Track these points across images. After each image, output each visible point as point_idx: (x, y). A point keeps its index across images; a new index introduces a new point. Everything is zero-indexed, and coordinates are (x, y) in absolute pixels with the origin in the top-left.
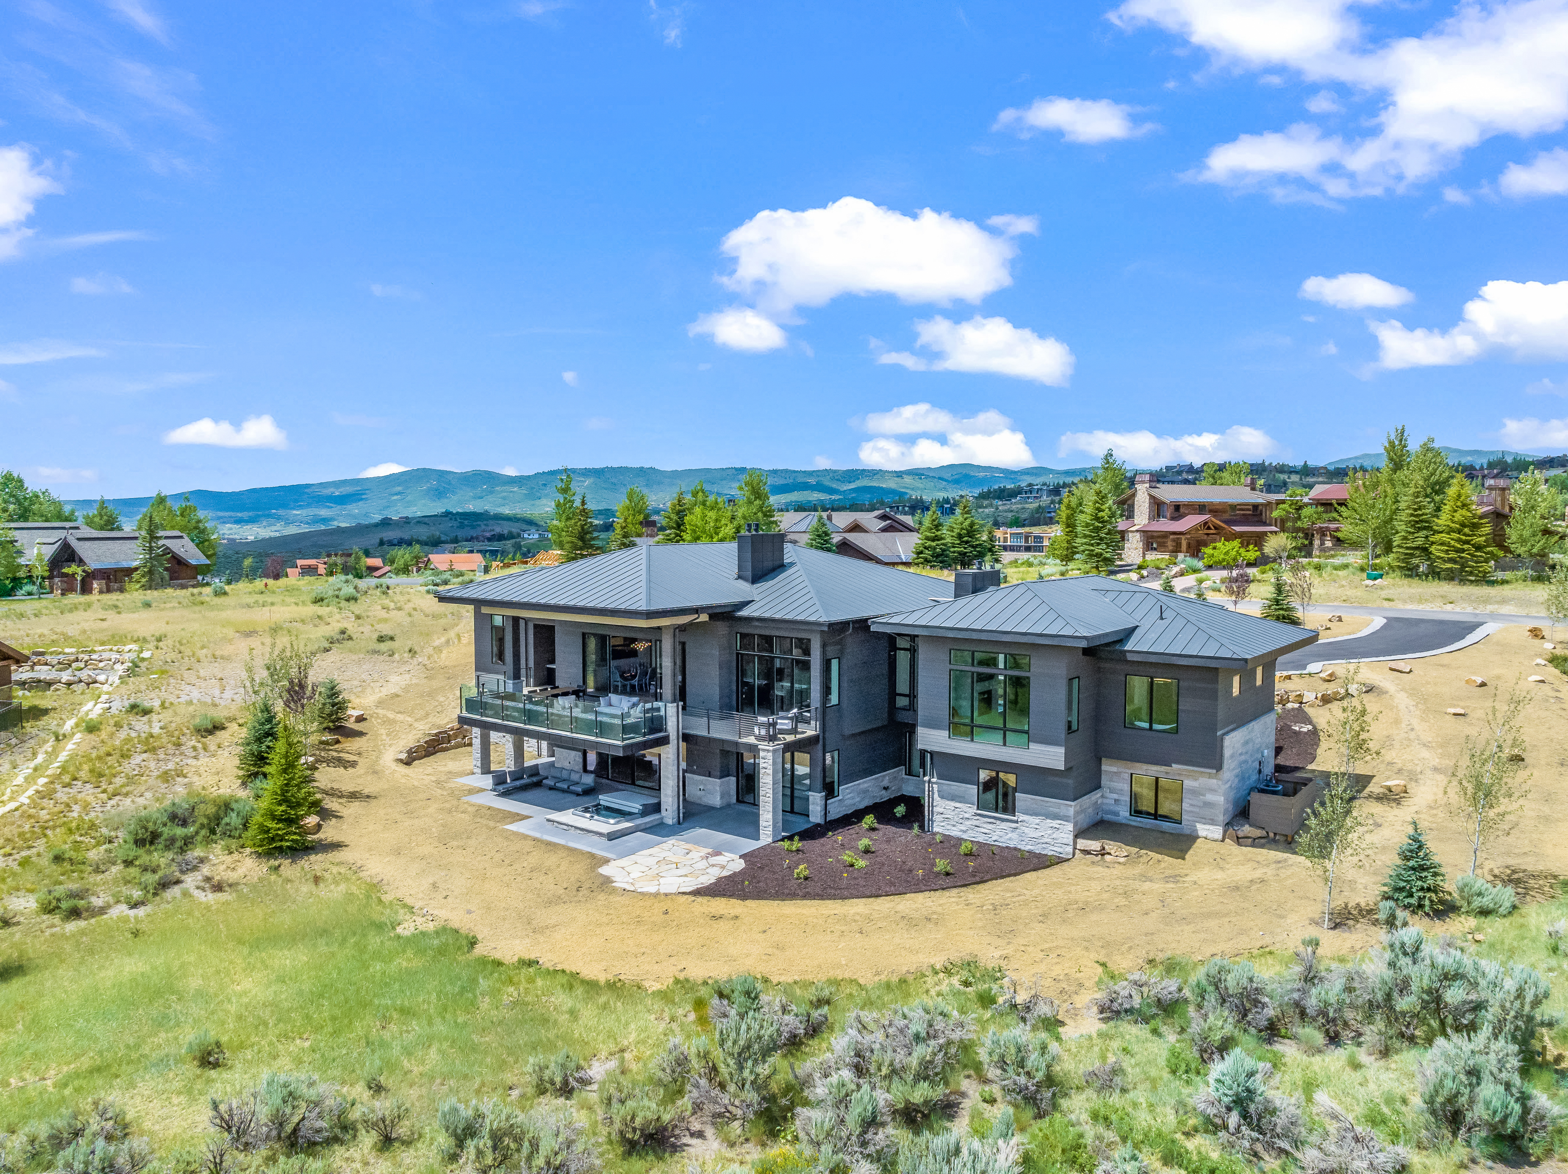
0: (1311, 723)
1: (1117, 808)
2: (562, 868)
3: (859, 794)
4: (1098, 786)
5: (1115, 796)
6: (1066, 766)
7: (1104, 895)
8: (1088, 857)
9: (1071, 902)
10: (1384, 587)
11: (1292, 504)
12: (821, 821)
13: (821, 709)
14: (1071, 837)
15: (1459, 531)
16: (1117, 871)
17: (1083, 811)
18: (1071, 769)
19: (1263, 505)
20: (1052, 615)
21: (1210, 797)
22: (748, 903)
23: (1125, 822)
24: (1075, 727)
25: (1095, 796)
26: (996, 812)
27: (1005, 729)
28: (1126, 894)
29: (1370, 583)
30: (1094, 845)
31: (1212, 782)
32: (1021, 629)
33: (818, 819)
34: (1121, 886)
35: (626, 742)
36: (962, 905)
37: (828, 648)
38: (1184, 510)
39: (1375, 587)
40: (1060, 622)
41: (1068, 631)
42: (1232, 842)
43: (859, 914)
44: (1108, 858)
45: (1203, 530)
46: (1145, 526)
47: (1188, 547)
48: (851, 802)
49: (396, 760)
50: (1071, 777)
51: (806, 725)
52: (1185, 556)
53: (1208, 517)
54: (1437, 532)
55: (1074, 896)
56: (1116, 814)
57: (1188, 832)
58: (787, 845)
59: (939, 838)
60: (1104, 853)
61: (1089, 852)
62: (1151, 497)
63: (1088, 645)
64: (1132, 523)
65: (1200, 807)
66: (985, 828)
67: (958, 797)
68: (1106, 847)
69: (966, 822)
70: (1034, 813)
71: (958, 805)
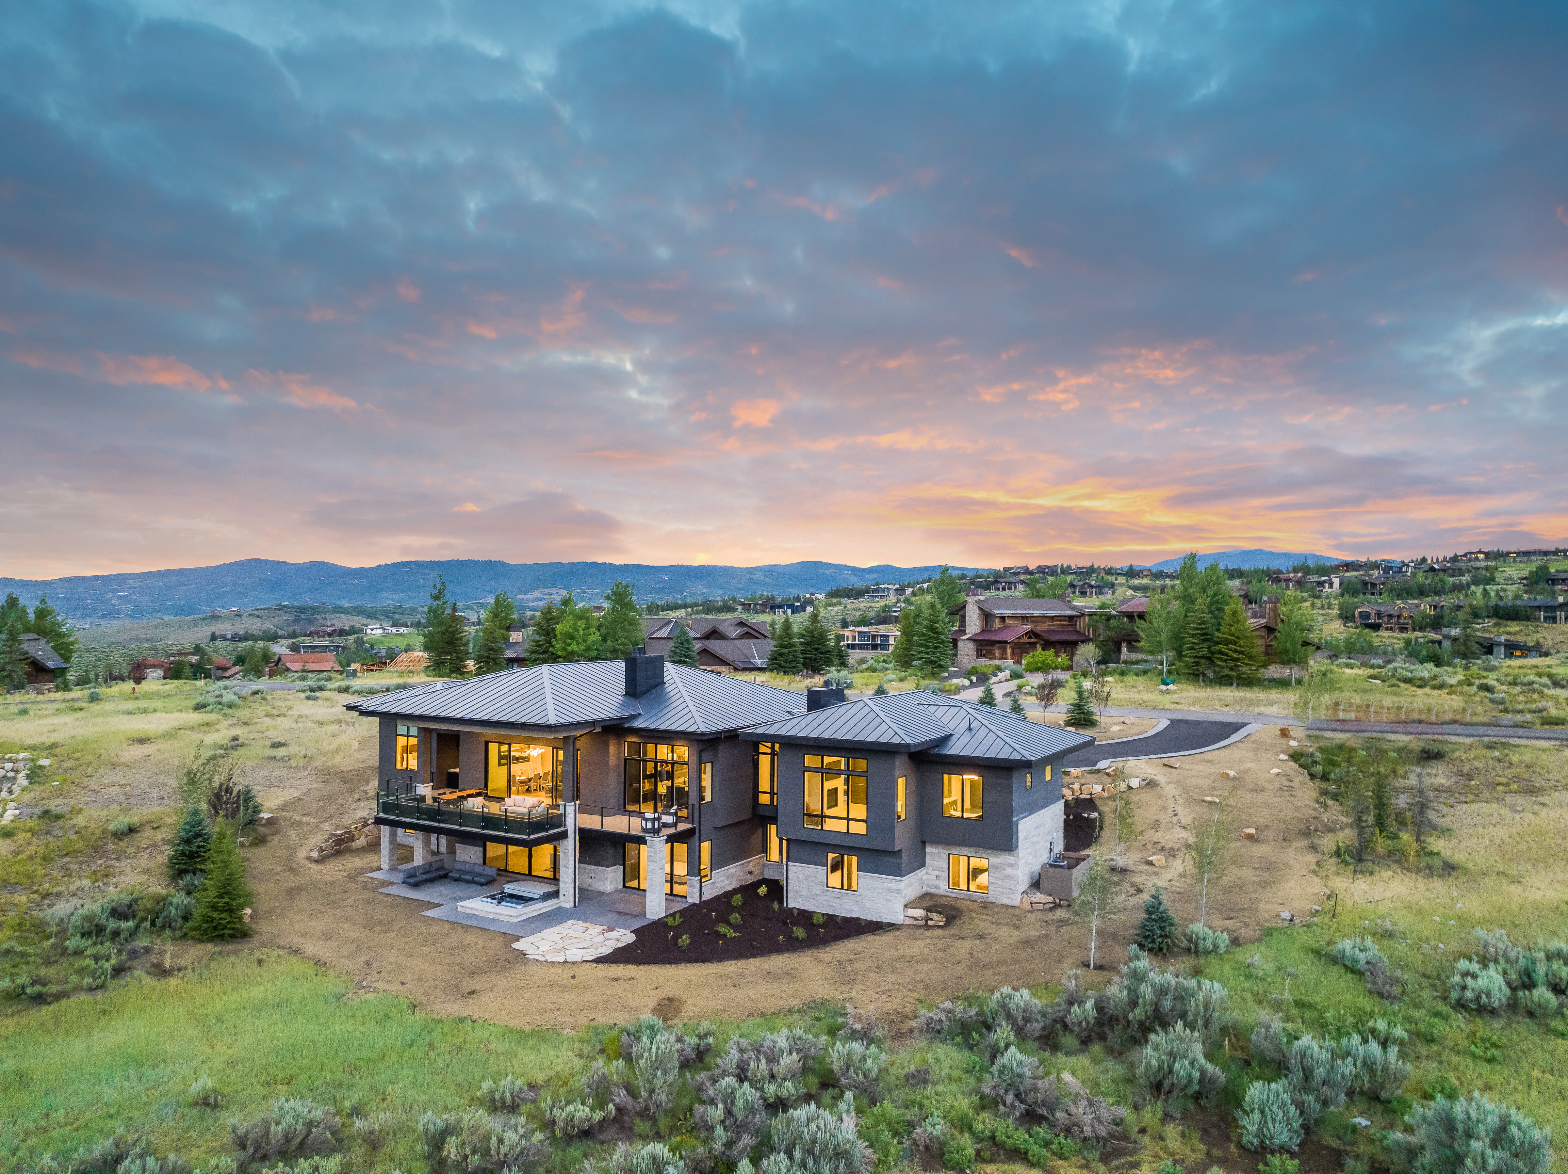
0: (1098, 811)
1: (937, 883)
2: (480, 945)
3: (729, 877)
4: (924, 865)
5: (937, 873)
6: (897, 849)
7: (926, 951)
8: (915, 923)
9: (900, 957)
10: (1175, 692)
11: (1101, 615)
12: (697, 902)
13: (697, 806)
14: (901, 907)
15: (1235, 643)
16: (937, 932)
17: (910, 885)
18: (900, 851)
19: (1077, 617)
20: (884, 727)
21: (1009, 871)
22: (641, 967)
23: (944, 893)
24: (903, 817)
25: (921, 873)
26: (842, 888)
27: (848, 819)
28: (943, 950)
29: (1164, 687)
30: (920, 913)
31: (1010, 859)
32: (860, 738)
33: (694, 899)
34: (940, 943)
35: (532, 837)
36: (815, 963)
37: (703, 754)
38: (1009, 622)
39: (1167, 692)
40: (890, 733)
41: (896, 740)
42: (1027, 907)
43: (733, 972)
44: (930, 923)
45: (1025, 640)
46: (976, 635)
47: (1013, 653)
48: (722, 885)
49: (309, 858)
50: (901, 858)
51: (685, 819)
52: (1010, 662)
53: (1028, 627)
54: (1217, 643)
55: (902, 953)
56: (937, 887)
57: (994, 900)
58: (670, 921)
59: (796, 913)
60: (928, 919)
61: (916, 919)
62: (980, 609)
63: (912, 750)
64: (963, 632)
65: (1001, 880)
66: (832, 902)
67: (811, 877)
68: (929, 914)
69: (818, 898)
70: (872, 888)
71: (810, 884)
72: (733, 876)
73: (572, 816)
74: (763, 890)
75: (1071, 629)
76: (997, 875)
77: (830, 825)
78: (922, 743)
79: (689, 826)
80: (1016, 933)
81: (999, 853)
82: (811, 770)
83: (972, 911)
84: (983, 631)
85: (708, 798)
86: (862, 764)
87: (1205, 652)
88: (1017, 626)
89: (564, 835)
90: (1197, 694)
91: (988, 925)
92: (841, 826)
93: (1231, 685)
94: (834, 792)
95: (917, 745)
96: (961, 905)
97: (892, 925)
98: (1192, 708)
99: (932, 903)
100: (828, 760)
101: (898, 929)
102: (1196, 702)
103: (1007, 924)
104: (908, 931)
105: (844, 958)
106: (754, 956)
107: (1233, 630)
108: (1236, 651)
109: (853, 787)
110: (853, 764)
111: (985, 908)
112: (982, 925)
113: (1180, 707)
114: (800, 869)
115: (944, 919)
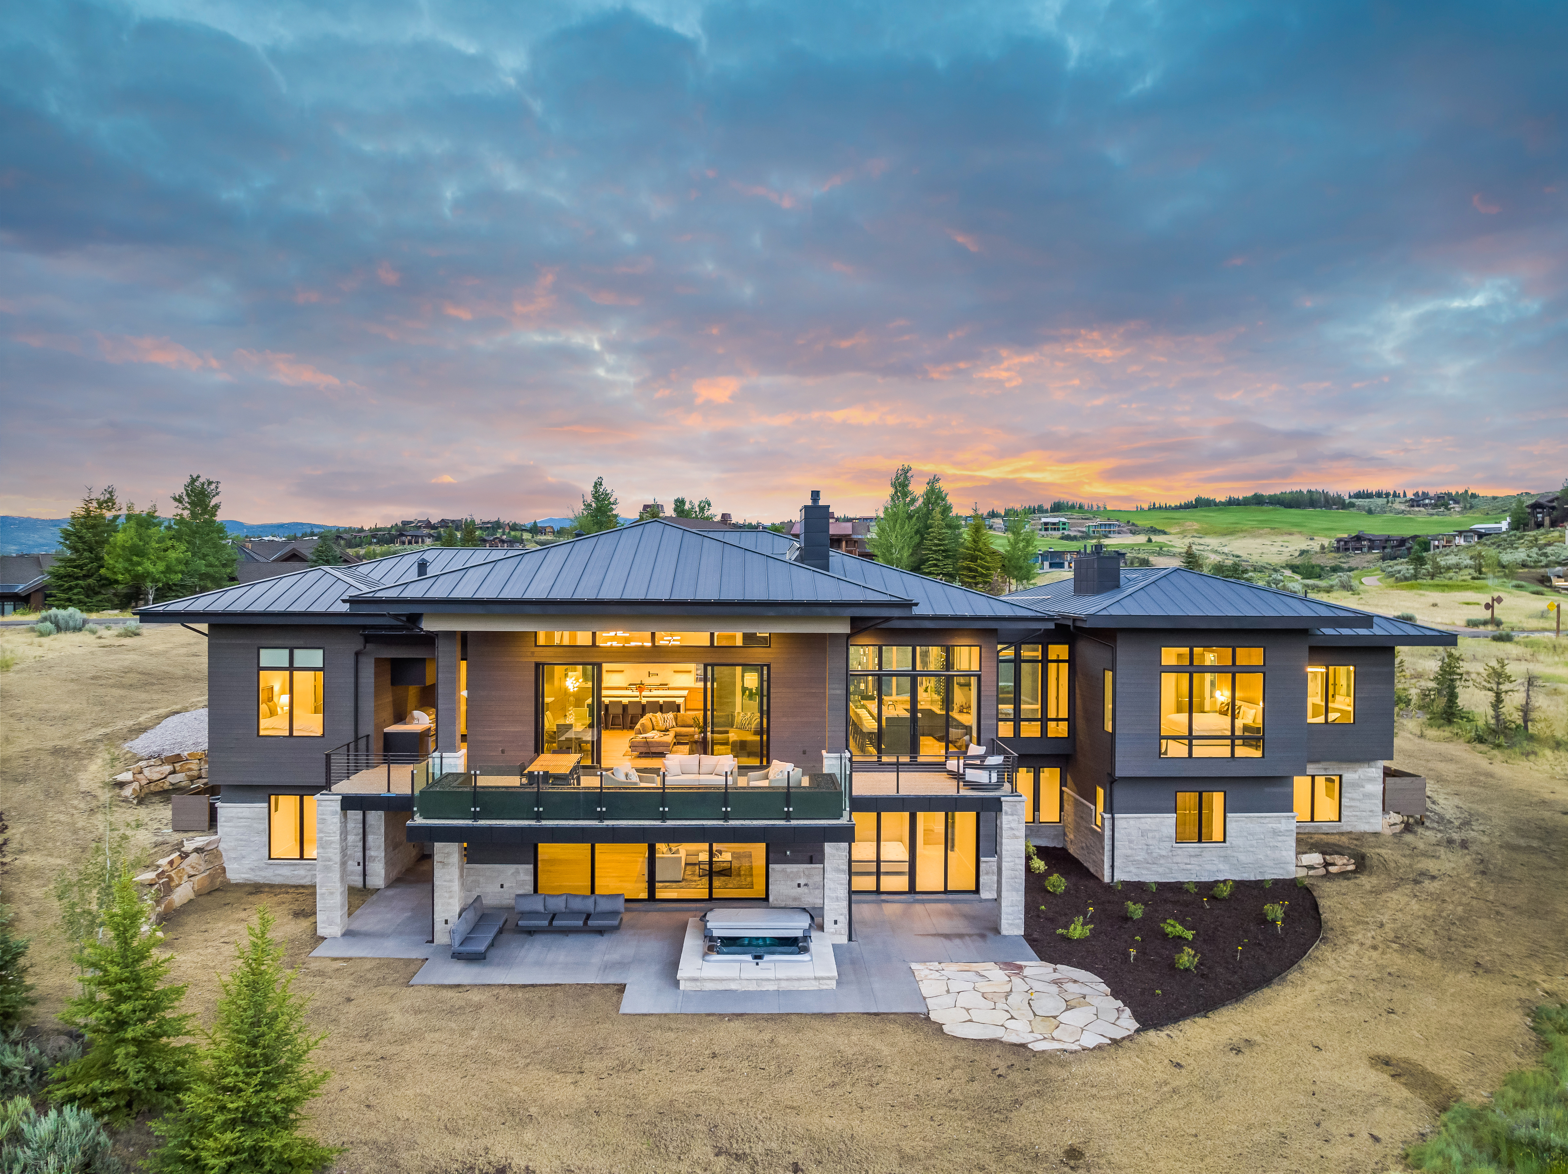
14: (1292, 855)
16: (1350, 884)
21: (1369, 787)
26: (1200, 841)
27: (1233, 738)
30: (1315, 858)
31: (1371, 771)
42: (1388, 830)
44: (1333, 869)
57: (1349, 829)
60: (1327, 865)
61: (1311, 867)
65: (1359, 800)
66: (1186, 864)
67: (1151, 831)
68: (1328, 857)
69: (1162, 861)
70: (1250, 834)
71: (1150, 842)
76: (1355, 796)
81: (1357, 765)
82: (1175, 669)
97: (1280, 883)
112: (1399, 860)
114: (1132, 822)
115: (1353, 861)
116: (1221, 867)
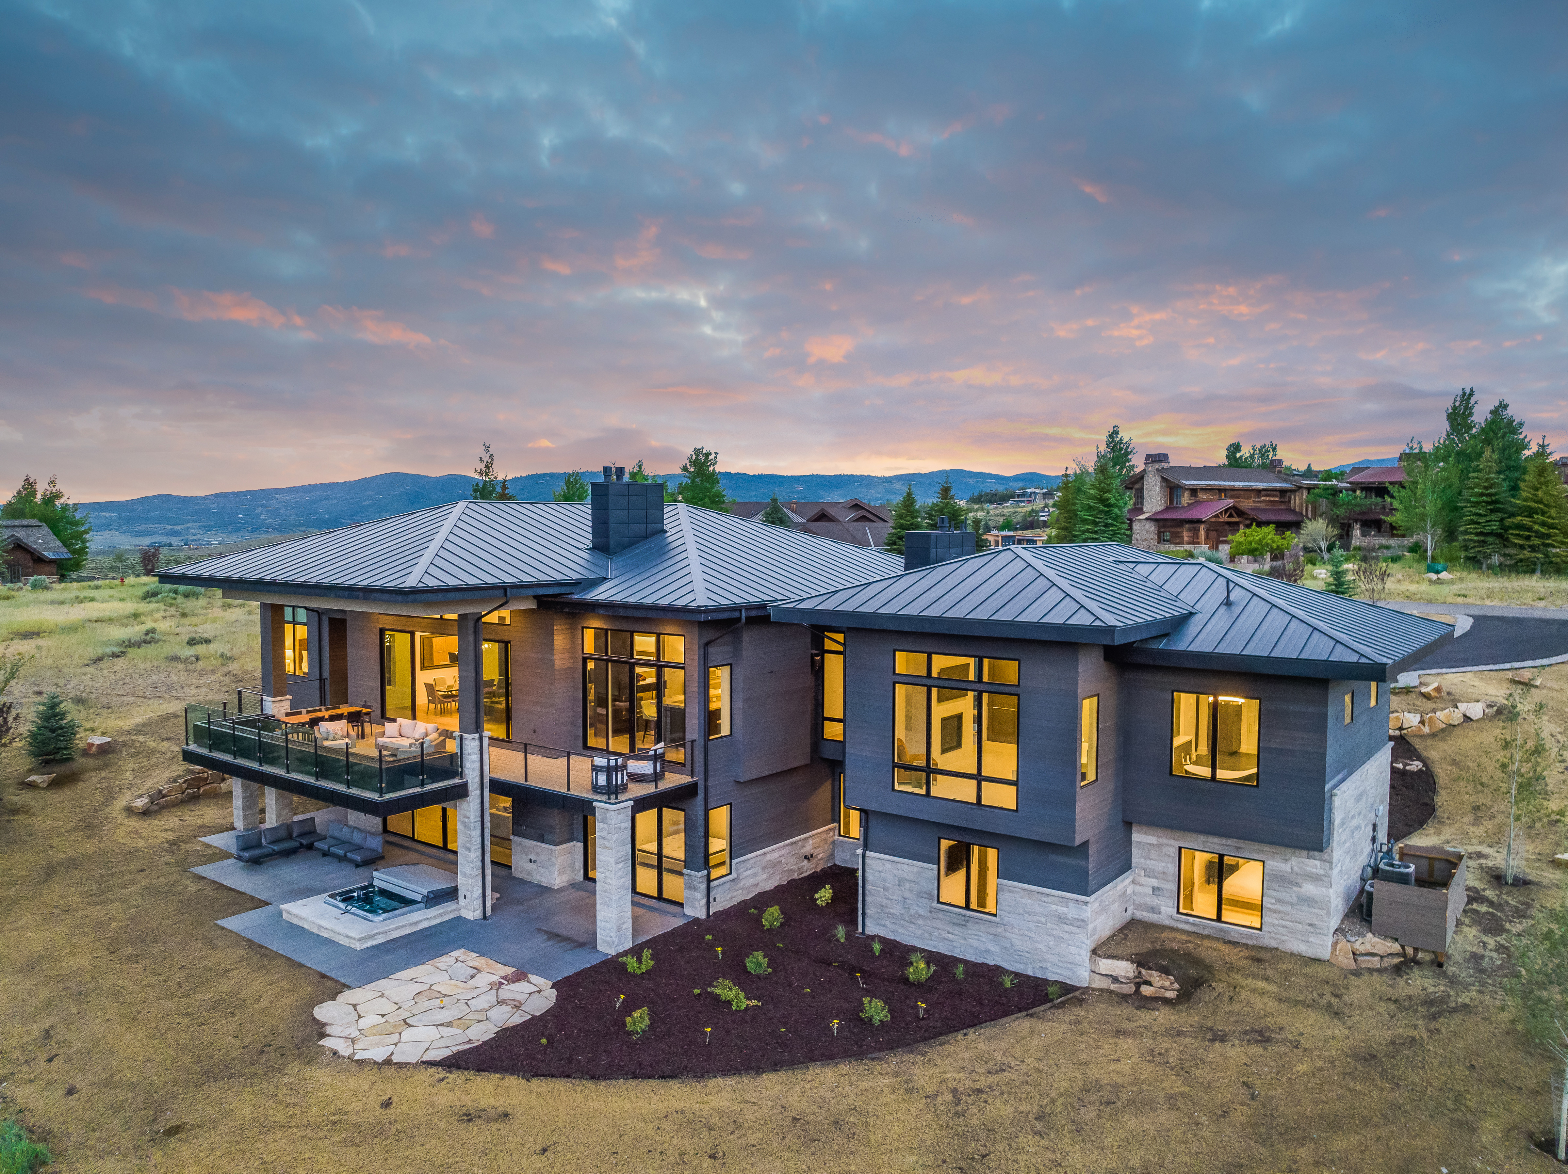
0: (1419, 758)
1: (1156, 901)
3: (764, 868)
4: (1130, 868)
5: (1155, 882)
6: (1078, 841)
7: (1147, 1071)
8: (1114, 987)
9: (1091, 1087)
10: (1452, 582)
11: (1326, 488)
12: (702, 915)
13: (700, 744)
14: (1085, 955)
15: (1543, 513)
16: (1163, 1017)
17: (1103, 909)
18: (1086, 844)
19: (1291, 491)
20: (1054, 595)
21: (1309, 889)
22: (536, 1084)
23: (1167, 922)
24: (1091, 776)
25: (1123, 883)
26: (967, 907)
27: (979, 778)
28: (1183, 1071)
29: (1434, 576)
30: (1124, 968)
31: (1314, 865)
32: (1005, 615)
33: (696, 910)
34: (1174, 1049)
35: (387, 797)
36: (900, 1094)
37: (712, 650)
38: (1202, 496)
39: (1439, 582)
40: (1068, 606)
41: (1083, 619)
42: (1346, 962)
43: (720, 1112)
44: (1146, 990)
45: (1225, 518)
46: (1156, 513)
47: (1207, 537)
48: (750, 882)
49: (129, 811)
50: (1086, 857)
51: (677, 766)
52: (1205, 547)
53: (1230, 502)
54: (1513, 515)
55: (1094, 1073)
56: (1154, 910)
57: (1274, 944)
58: (632, 963)
59: (877, 947)
60: (1140, 982)
61: (1115, 979)
62: (1164, 479)
63: (1118, 641)
64: (1141, 511)
65: (1292, 904)
66: (949, 933)
67: (909, 881)
68: (1143, 972)
69: (921, 922)
70: (1027, 912)
71: (907, 895)
72: (775, 864)
73: (476, 757)
74: (824, 895)
75: (1283, 507)
76: (1284, 895)
77: (943, 788)
78: (1137, 627)
79: (685, 779)
80: (1339, 1030)
81: (1288, 852)
82: (910, 680)
83: (1231, 968)
84: (1167, 509)
85: (725, 730)
86: (1010, 671)
87: (1495, 527)
88: (1211, 501)
89: (461, 792)
90: (1491, 585)
91: (1272, 1005)
92: (965, 791)
93: (1533, 572)
94: (954, 724)
95: (1128, 630)
96: (1207, 951)
97: (1067, 989)
98: (1488, 602)
99: (1147, 946)
100: (940, 662)
101: (1081, 1002)
102: (1490, 594)
103: (1313, 1005)
104: (1101, 1008)
105: (965, 1083)
106: (776, 1066)
107: (1540, 494)
108: (1543, 524)
109: (991, 712)
110: (991, 669)
111: (1259, 961)
112: (1259, 1004)
113: (1469, 600)
114: (888, 865)
115: (1176, 986)
116: (991, 947)
